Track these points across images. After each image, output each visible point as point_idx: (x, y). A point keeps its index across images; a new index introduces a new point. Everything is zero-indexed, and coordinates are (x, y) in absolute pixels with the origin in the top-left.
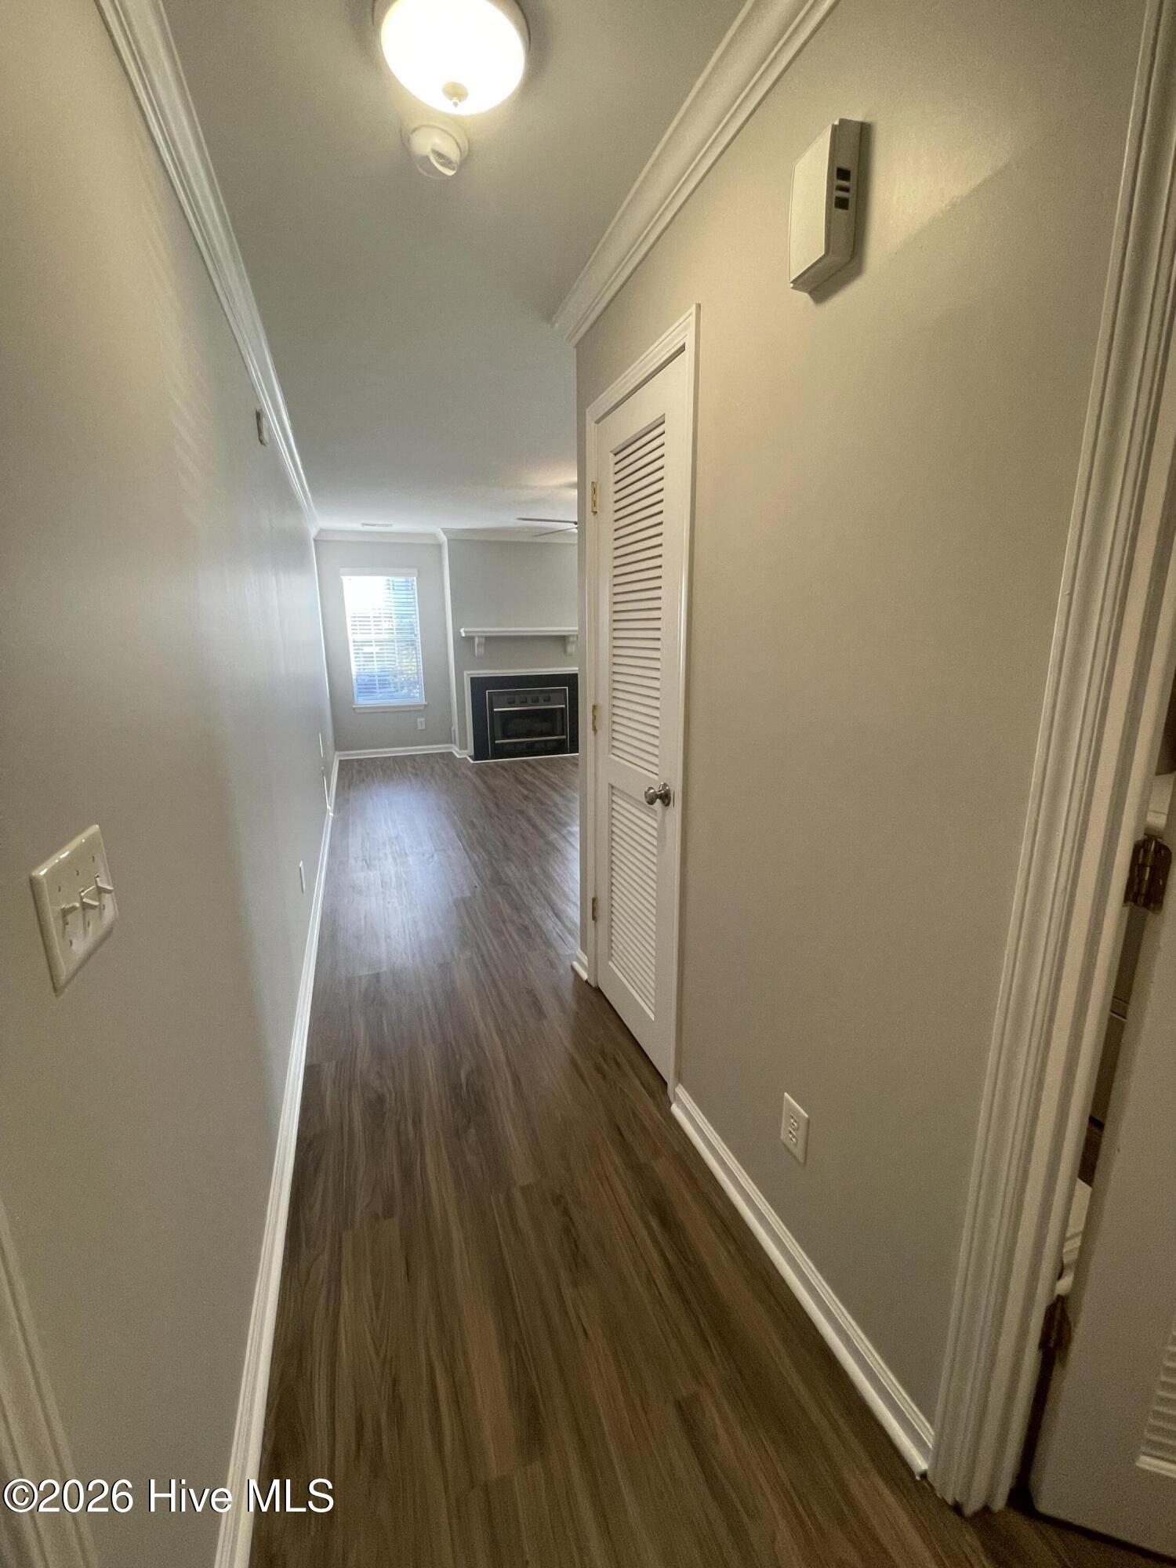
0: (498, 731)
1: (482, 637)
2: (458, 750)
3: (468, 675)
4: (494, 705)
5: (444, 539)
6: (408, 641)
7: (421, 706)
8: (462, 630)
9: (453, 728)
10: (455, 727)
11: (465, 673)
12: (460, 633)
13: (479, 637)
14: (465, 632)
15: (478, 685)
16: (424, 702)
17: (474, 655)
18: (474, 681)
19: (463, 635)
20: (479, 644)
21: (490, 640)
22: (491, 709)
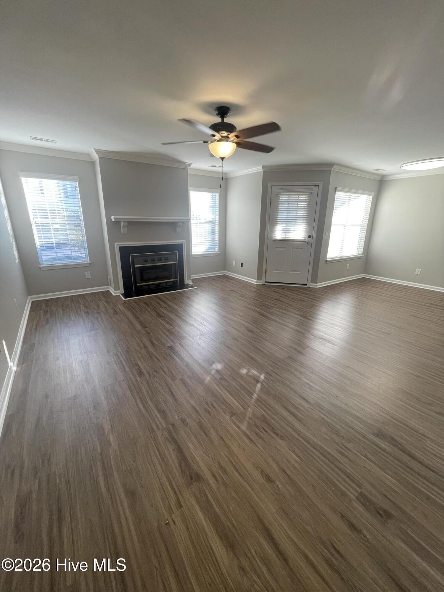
0: (138, 278)
1: (126, 222)
2: (113, 290)
3: (118, 245)
4: (135, 264)
5: (96, 157)
6: (75, 224)
7: (87, 264)
8: (112, 217)
9: (109, 277)
10: (111, 276)
11: (116, 244)
12: (111, 219)
13: (124, 222)
14: (114, 218)
15: (125, 252)
16: (89, 262)
17: (121, 233)
18: (122, 249)
19: (113, 220)
20: (124, 226)
21: (131, 224)
22: (134, 265)
